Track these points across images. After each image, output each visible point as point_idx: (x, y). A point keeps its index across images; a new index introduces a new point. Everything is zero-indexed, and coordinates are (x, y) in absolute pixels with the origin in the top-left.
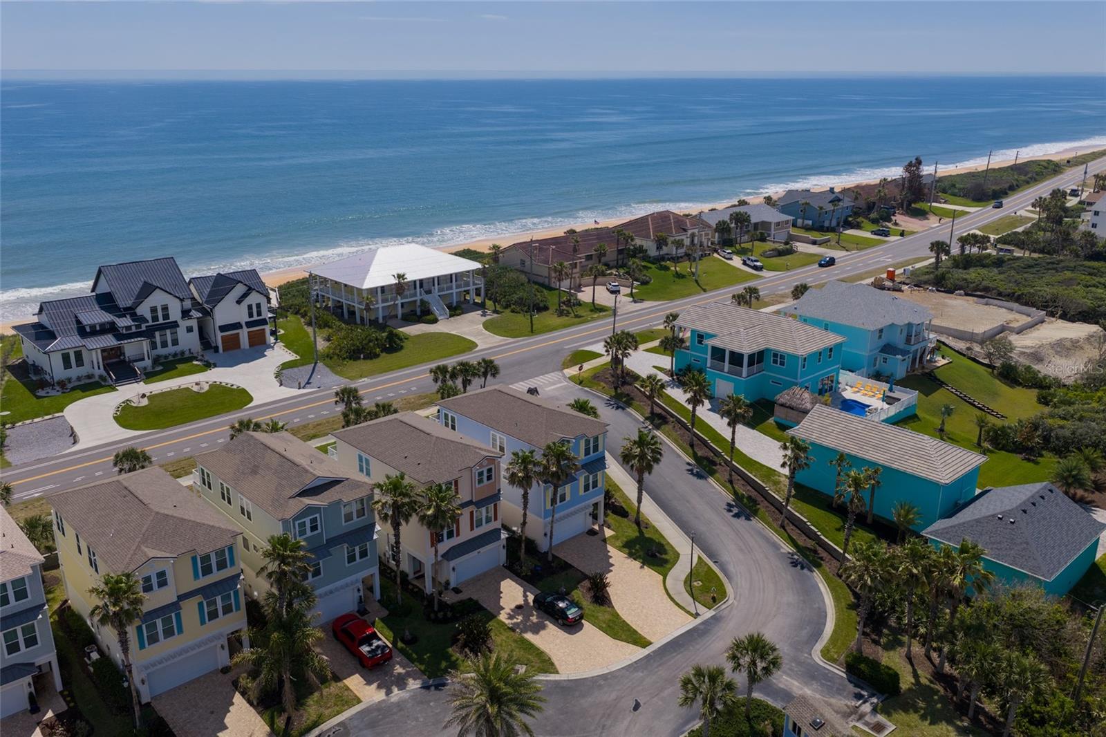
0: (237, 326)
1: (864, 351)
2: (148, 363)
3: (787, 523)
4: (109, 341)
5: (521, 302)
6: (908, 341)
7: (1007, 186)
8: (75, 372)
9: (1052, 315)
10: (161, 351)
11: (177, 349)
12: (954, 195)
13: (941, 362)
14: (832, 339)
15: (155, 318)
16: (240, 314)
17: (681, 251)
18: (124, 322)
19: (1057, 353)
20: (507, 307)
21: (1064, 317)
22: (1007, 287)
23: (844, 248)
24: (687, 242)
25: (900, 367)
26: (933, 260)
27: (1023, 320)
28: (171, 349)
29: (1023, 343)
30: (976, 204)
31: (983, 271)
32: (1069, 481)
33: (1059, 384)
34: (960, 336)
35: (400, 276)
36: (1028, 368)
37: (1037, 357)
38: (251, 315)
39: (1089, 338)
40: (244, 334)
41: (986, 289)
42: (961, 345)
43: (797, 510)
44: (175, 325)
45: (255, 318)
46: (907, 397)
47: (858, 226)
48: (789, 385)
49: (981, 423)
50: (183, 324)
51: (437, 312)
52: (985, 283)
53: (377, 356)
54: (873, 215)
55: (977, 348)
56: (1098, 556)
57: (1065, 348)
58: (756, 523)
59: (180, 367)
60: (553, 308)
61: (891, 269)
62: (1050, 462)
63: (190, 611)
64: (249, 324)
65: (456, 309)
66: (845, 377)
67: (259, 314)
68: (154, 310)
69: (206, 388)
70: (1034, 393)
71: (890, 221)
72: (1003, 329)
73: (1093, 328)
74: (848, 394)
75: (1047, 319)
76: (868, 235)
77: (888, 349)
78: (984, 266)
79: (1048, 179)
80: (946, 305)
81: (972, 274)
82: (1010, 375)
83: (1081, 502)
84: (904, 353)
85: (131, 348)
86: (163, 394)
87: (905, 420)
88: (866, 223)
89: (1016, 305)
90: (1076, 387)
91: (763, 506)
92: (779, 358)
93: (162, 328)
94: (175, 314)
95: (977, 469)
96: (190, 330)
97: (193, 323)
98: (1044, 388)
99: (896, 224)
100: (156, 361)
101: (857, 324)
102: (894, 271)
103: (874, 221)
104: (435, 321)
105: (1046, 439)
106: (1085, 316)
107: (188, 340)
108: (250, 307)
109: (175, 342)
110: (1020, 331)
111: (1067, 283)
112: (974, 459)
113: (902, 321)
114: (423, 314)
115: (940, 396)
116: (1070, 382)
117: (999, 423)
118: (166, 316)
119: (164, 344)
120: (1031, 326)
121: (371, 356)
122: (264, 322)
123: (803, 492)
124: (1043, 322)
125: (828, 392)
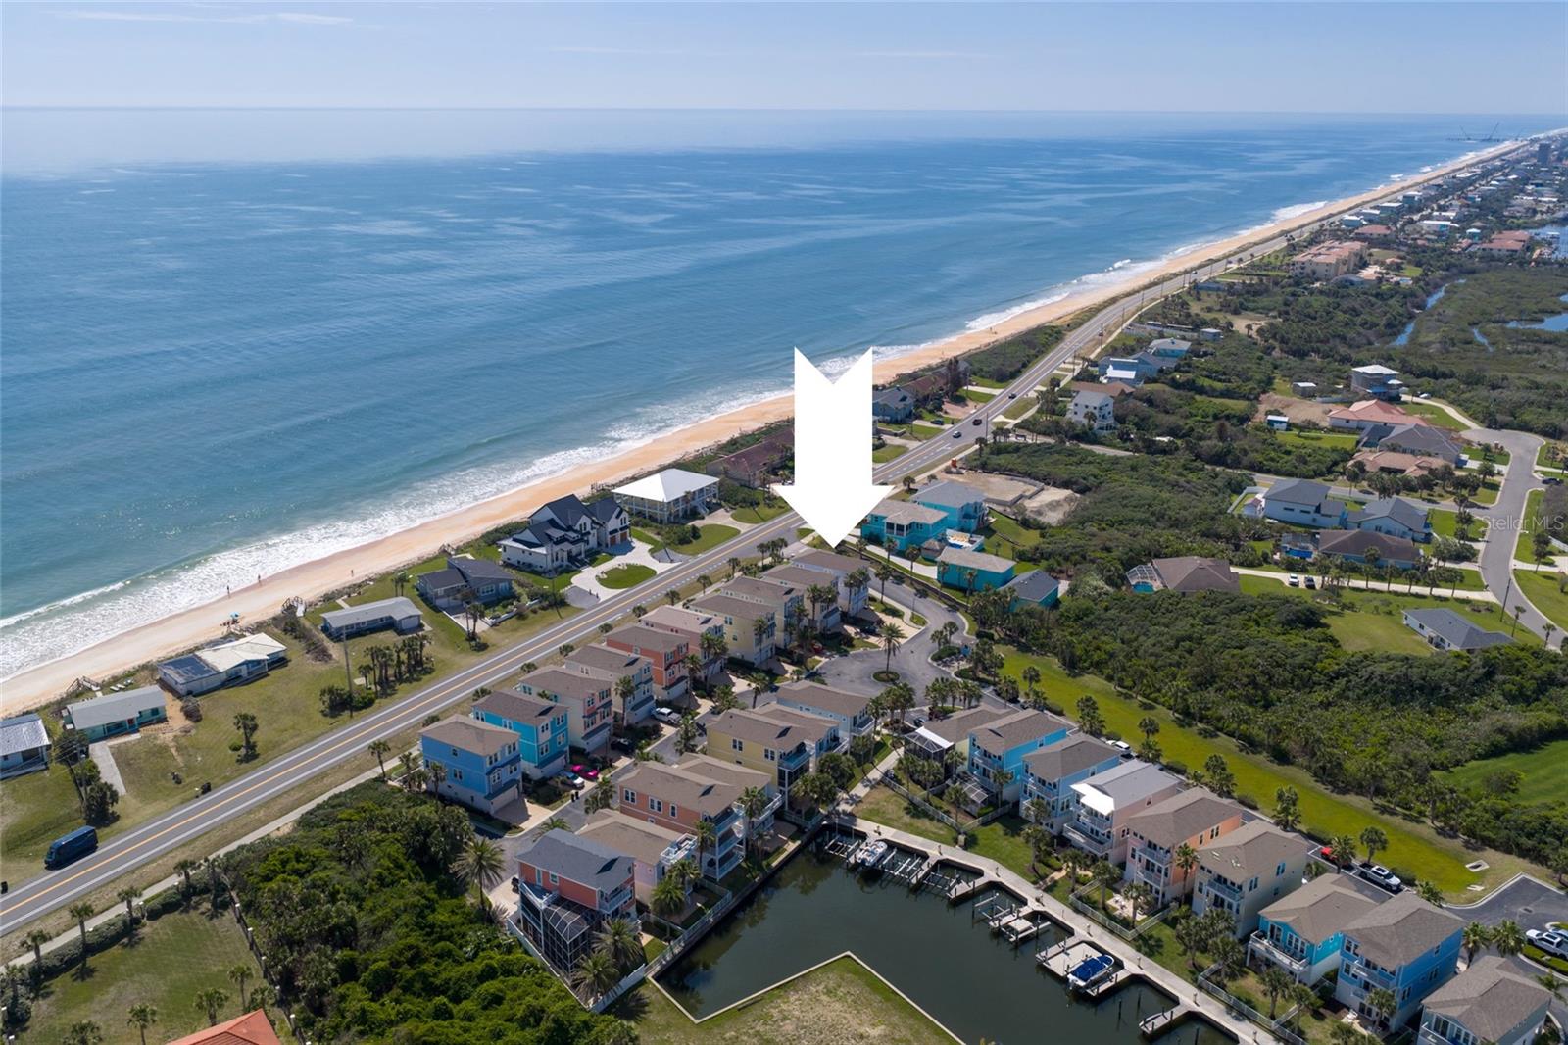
0: (616, 531)
1: (956, 518)
3: (941, 597)
4: (568, 546)
5: (744, 500)
6: (976, 511)
7: (1019, 365)
8: (556, 563)
9: (1048, 484)
11: (589, 546)
12: (982, 377)
13: (992, 520)
14: (943, 514)
16: (618, 524)
18: (572, 535)
19: (1050, 509)
20: (736, 504)
21: (1055, 485)
22: (1023, 468)
23: (917, 439)
25: (973, 524)
26: (977, 447)
27: (1034, 489)
29: (1031, 505)
30: (999, 385)
31: (1008, 456)
32: (1050, 570)
33: (1050, 527)
34: (1000, 503)
36: (1035, 519)
37: (1039, 512)
38: (622, 524)
39: (1066, 499)
40: (619, 535)
41: (1011, 470)
42: (1000, 508)
43: (945, 592)
44: (589, 533)
45: (624, 525)
46: (979, 539)
47: (920, 417)
48: (928, 539)
49: (1013, 549)
50: (592, 533)
51: (703, 511)
52: (1010, 466)
54: (930, 407)
55: (1009, 509)
56: (1060, 595)
57: (1053, 506)
58: (929, 599)
60: (762, 503)
62: (1044, 563)
65: (712, 508)
66: (949, 532)
68: (581, 526)
69: (624, 566)
70: (1038, 532)
71: (941, 410)
72: (1021, 497)
73: (1068, 492)
74: (951, 541)
75: (1046, 487)
76: (929, 425)
77: (967, 516)
78: (1009, 452)
79: (1052, 350)
80: (989, 482)
81: (1002, 459)
82: (1026, 524)
83: (1056, 578)
84: (975, 517)
86: (609, 571)
87: (981, 549)
88: (925, 413)
89: (1028, 480)
90: (1058, 528)
91: (929, 592)
92: (919, 526)
93: (586, 536)
94: (588, 528)
95: (1012, 568)
96: (594, 535)
97: (595, 532)
98: (1041, 528)
99: (946, 412)
101: (950, 505)
103: (931, 412)
104: (703, 518)
105: (1042, 554)
106: (1065, 485)
107: (593, 541)
109: (588, 543)
110: (1030, 497)
111: (1055, 463)
112: (1012, 563)
113: (972, 502)
114: (694, 514)
115: (994, 539)
116: (1054, 525)
117: (1021, 549)
118: (585, 529)
120: (1036, 493)
122: (627, 527)
123: (945, 585)
124: (1042, 490)
125: (943, 540)
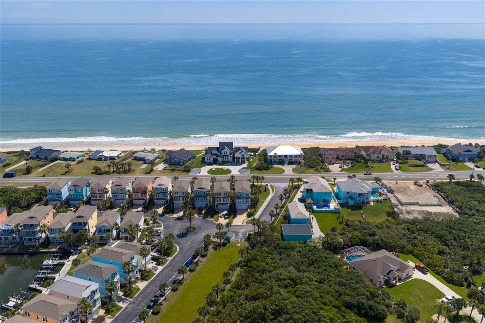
0: (239, 158)
2: (221, 162)
4: (215, 157)
8: (209, 161)
10: (225, 160)
11: (228, 160)
15: (224, 154)
16: (240, 156)
17: (379, 159)
18: (218, 154)
24: (381, 157)
26: (448, 181)
27: (435, 204)
28: (227, 160)
34: (400, 202)
35: (276, 154)
38: (242, 156)
40: (240, 160)
43: (279, 218)
44: (228, 156)
45: (243, 157)
49: (342, 217)
50: (230, 156)
51: (285, 163)
53: (262, 170)
55: (399, 206)
59: (226, 164)
61: (428, 179)
63: (181, 198)
64: (241, 158)
65: (291, 163)
67: (244, 156)
68: (224, 152)
69: (226, 169)
77: (351, 197)
85: (219, 159)
86: (218, 169)
93: (226, 156)
94: (228, 154)
96: (231, 157)
97: (232, 156)
100: (222, 162)
102: (429, 180)
104: (283, 165)
107: (230, 159)
108: (242, 155)
109: (228, 159)
113: (354, 191)
114: (281, 163)
118: (227, 154)
119: (226, 159)
120: (430, 205)
121: (261, 170)
122: (245, 158)
124: (439, 206)
